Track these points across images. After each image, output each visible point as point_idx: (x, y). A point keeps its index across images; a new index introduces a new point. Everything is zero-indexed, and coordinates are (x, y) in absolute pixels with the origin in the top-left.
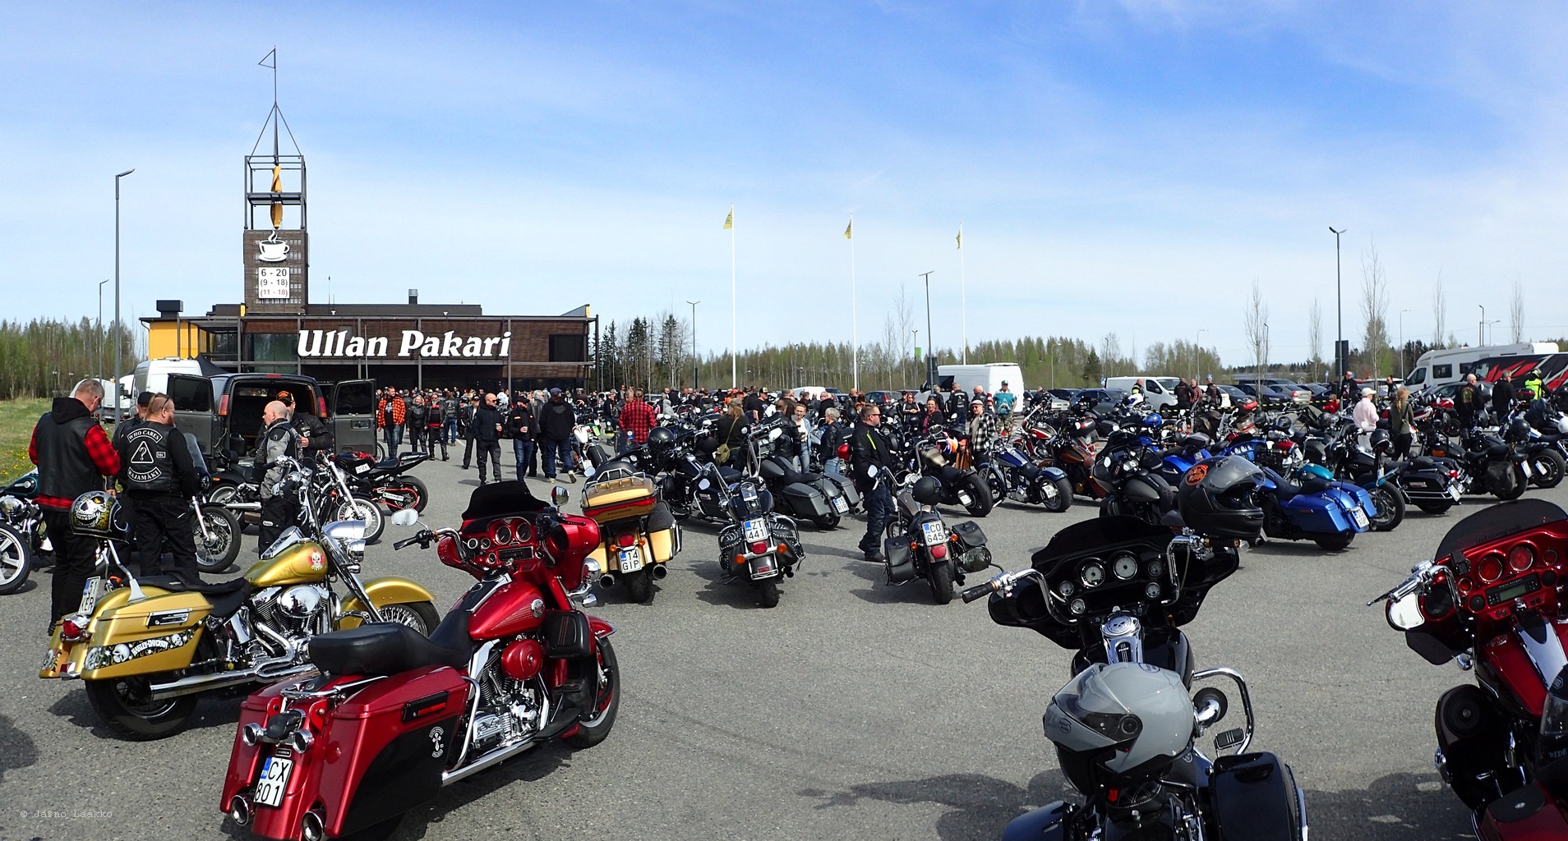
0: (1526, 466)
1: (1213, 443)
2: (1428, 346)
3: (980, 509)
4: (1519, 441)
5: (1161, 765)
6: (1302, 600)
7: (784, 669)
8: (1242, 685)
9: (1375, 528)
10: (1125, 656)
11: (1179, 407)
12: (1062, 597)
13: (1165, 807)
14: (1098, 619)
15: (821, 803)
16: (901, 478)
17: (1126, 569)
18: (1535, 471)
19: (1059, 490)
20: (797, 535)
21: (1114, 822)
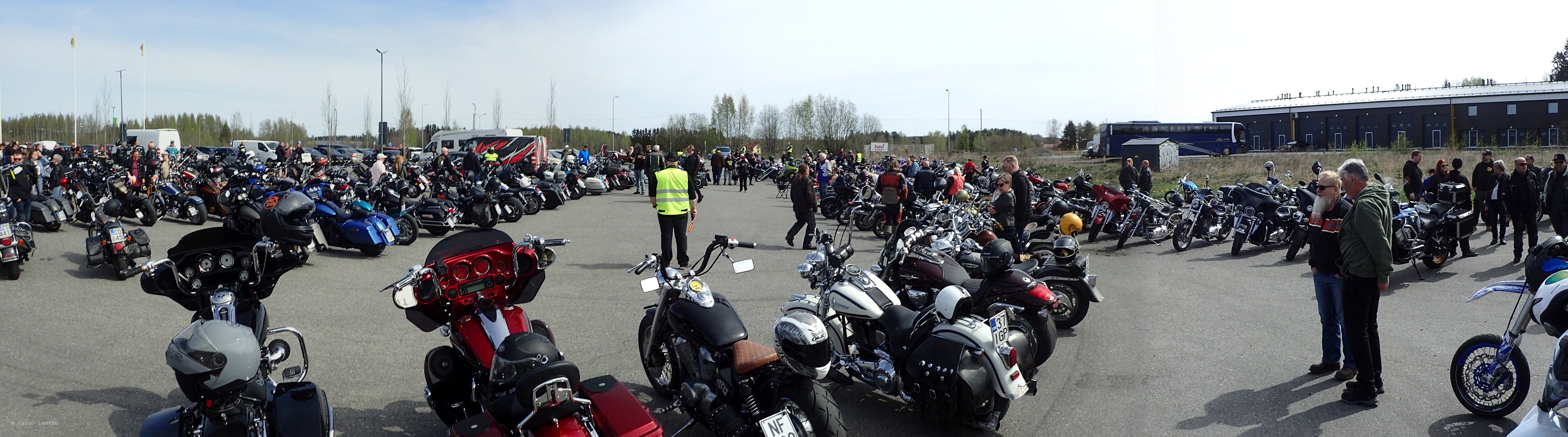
0: (498, 208)
1: (298, 184)
2: (440, 128)
3: (149, 221)
4: (494, 191)
5: (239, 386)
6: (349, 287)
7: (20, 318)
8: (301, 339)
9: (398, 243)
10: (224, 317)
11: (278, 161)
12: (187, 277)
13: (243, 412)
14: (209, 293)
15: (36, 402)
16: (97, 200)
17: (227, 262)
18: (504, 211)
19: (199, 211)
20: (32, 234)
21: (211, 420)
